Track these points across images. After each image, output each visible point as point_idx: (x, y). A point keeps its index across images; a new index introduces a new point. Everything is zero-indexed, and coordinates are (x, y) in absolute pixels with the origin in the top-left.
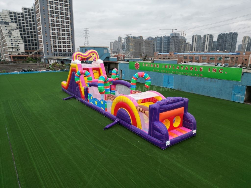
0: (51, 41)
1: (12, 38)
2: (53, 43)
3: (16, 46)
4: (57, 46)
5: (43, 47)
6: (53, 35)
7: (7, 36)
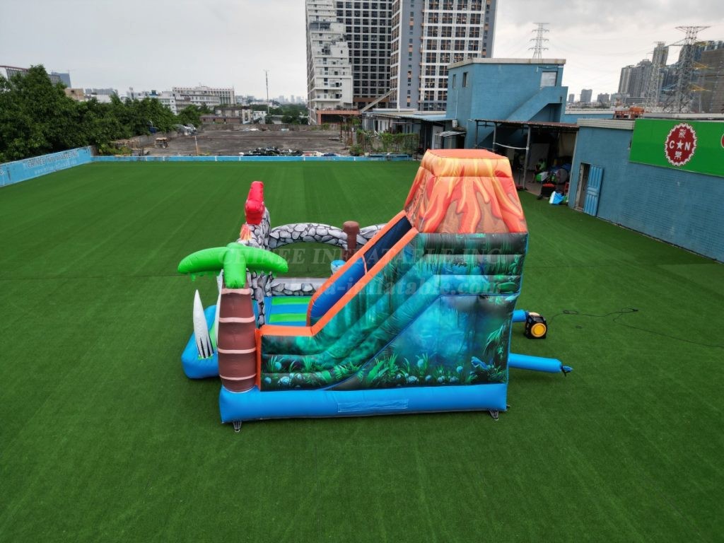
0: (421, 66)
1: (329, 65)
2: (427, 73)
3: (333, 86)
4: (437, 83)
5: (398, 88)
6: (429, 48)
7: (318, 60)
